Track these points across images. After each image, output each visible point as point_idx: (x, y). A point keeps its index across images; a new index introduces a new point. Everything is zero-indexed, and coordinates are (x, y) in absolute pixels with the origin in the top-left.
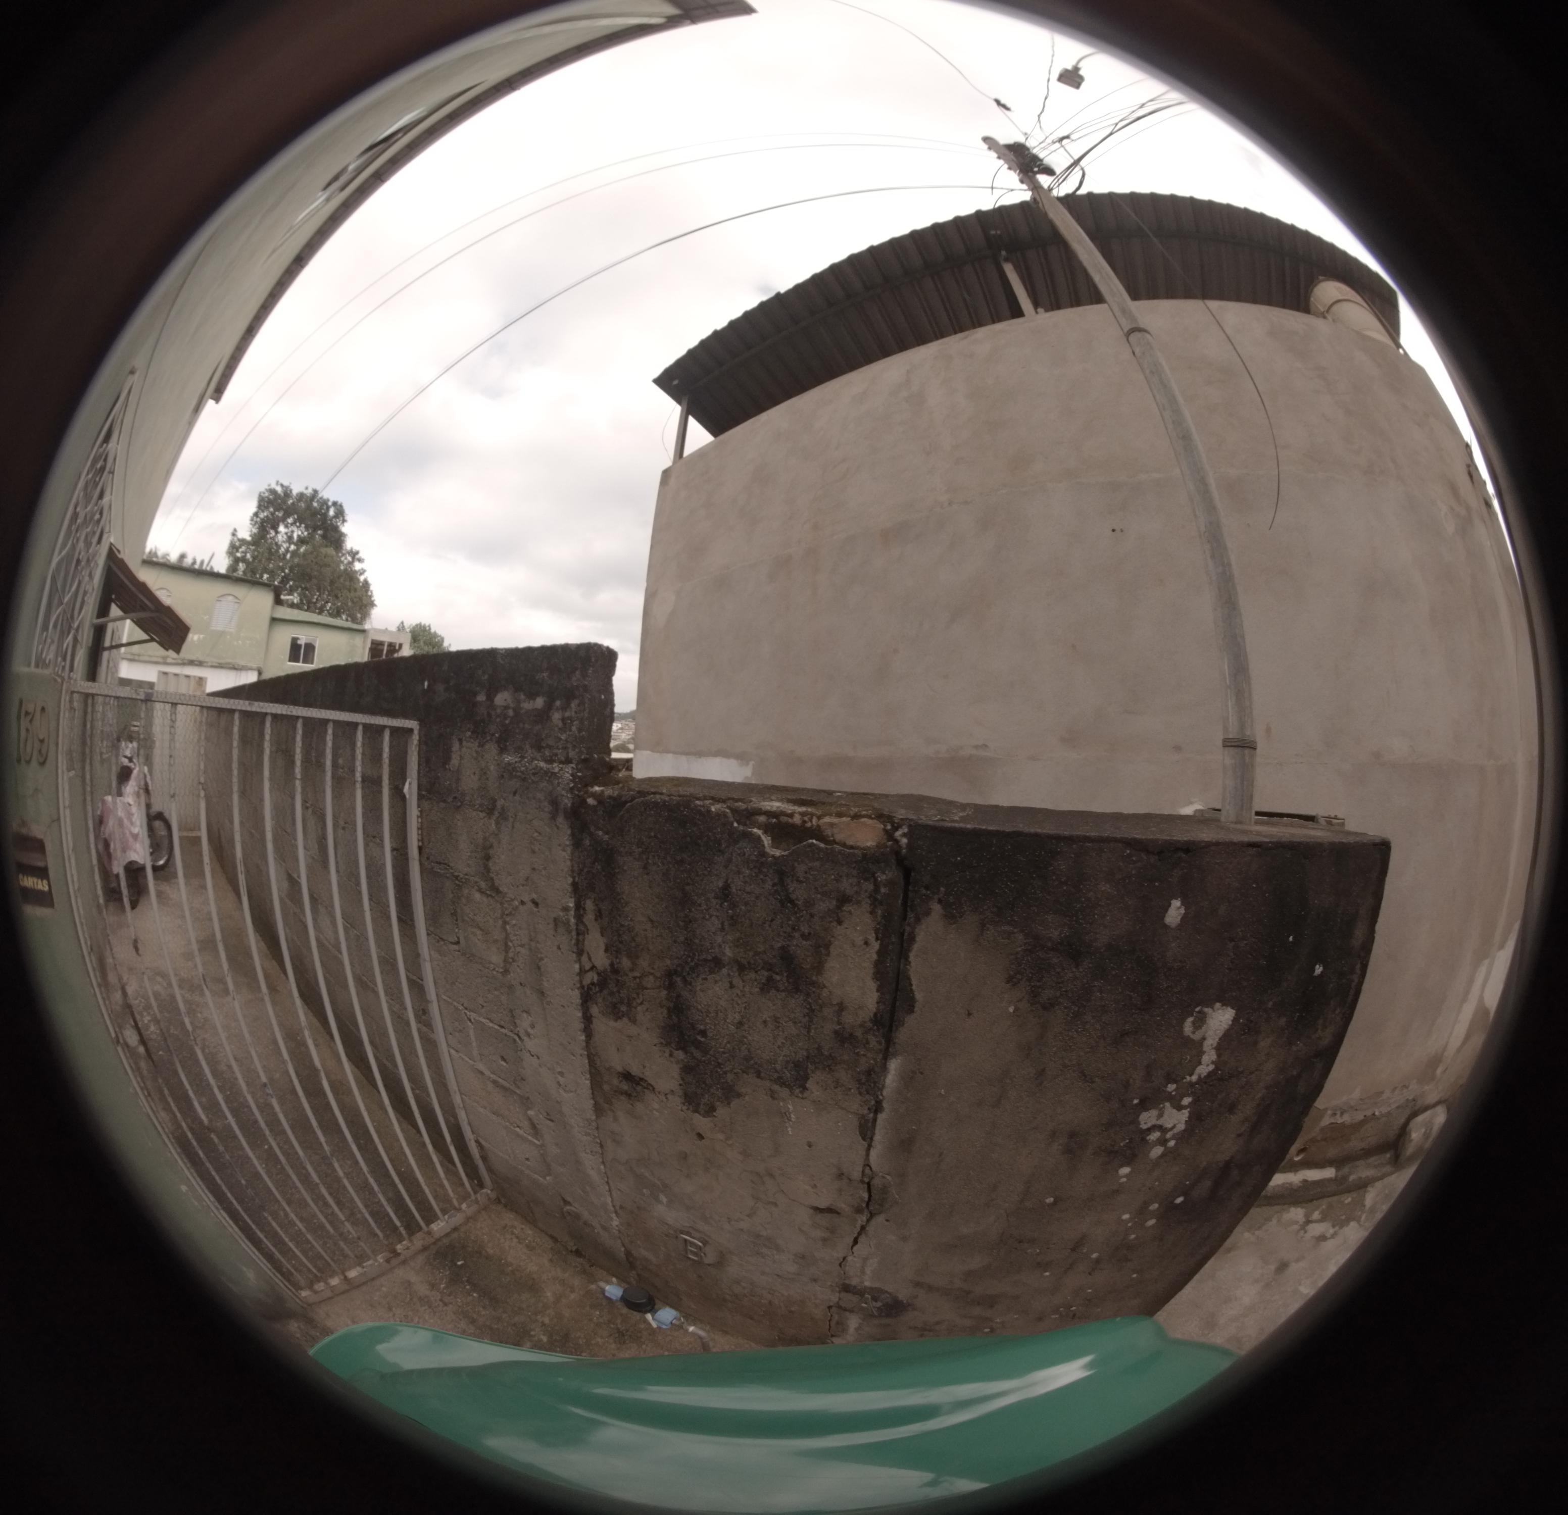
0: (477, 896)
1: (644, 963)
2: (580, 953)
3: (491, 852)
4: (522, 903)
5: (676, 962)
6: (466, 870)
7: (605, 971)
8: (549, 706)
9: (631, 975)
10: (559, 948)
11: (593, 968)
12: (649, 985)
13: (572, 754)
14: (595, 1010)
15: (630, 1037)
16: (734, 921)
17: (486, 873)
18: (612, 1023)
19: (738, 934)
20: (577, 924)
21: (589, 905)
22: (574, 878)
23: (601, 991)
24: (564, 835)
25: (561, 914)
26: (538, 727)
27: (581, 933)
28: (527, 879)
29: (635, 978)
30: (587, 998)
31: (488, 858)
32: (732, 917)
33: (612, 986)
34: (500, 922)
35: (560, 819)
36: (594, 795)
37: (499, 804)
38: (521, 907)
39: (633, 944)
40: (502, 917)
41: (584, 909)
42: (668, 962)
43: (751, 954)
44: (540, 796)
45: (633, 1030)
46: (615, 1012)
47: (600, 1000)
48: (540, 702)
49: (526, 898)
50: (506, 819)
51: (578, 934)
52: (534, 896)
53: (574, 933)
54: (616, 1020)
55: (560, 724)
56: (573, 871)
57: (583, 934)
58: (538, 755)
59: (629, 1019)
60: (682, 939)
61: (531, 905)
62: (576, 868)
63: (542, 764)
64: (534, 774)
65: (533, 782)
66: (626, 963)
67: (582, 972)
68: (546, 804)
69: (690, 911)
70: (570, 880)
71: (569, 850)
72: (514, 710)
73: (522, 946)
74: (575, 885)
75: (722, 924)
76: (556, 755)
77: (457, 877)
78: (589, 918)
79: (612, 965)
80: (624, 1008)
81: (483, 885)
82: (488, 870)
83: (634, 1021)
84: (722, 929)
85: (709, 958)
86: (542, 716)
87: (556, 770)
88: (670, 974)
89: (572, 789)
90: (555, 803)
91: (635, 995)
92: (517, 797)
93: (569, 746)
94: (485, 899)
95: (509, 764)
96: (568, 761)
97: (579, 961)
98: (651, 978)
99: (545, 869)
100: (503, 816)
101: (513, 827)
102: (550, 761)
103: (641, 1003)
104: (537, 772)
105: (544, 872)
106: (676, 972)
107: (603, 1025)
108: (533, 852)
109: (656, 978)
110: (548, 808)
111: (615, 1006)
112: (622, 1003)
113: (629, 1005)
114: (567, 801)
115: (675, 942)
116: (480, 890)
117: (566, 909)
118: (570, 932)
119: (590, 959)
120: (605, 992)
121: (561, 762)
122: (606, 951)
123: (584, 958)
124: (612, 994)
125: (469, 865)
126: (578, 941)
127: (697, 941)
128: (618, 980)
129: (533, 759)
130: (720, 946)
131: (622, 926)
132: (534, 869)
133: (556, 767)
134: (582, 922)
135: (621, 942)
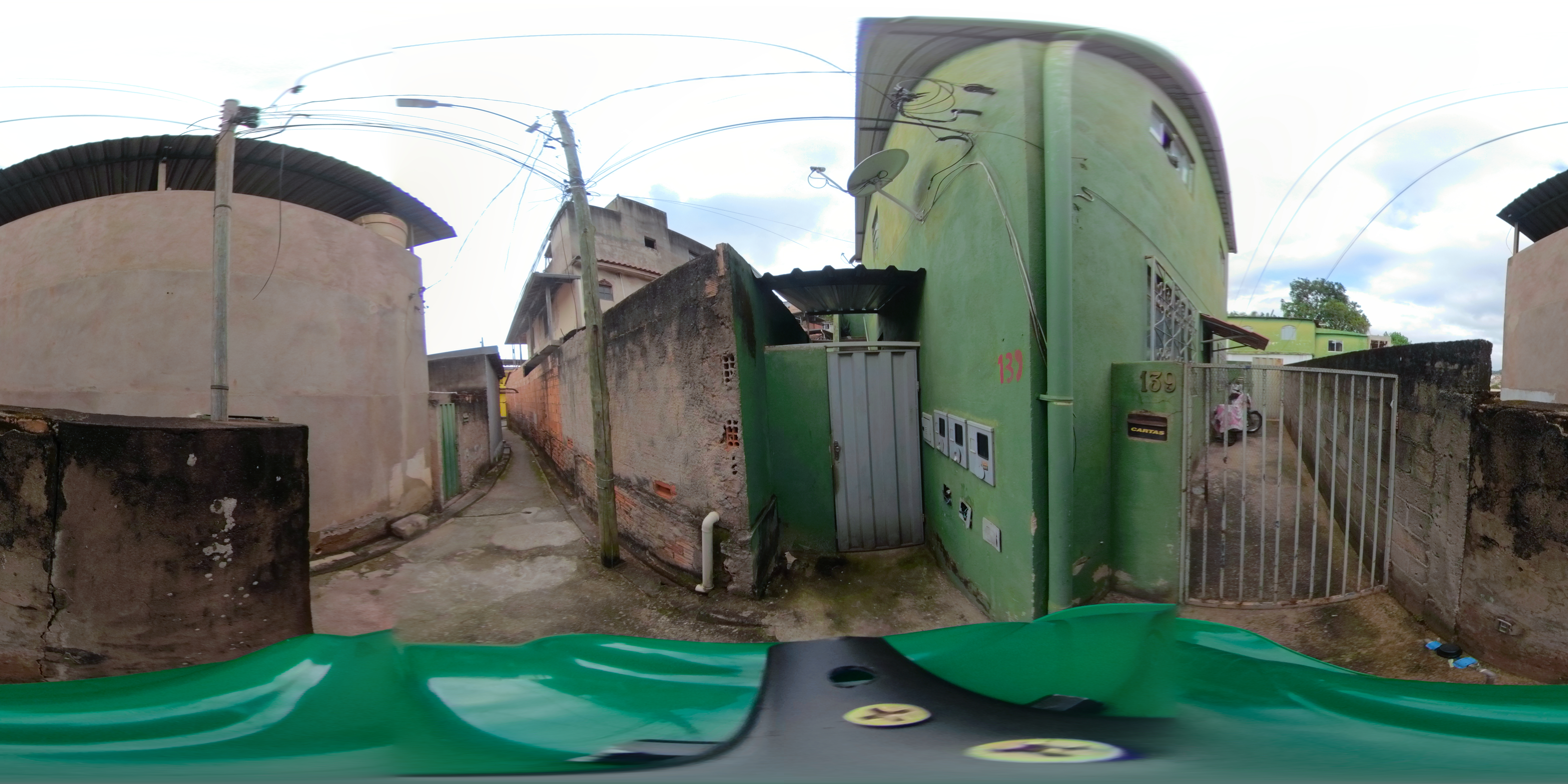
0: (1423, 452)
1: (1501, 485)
2: (1470, 479)
3: (1432, 433)
4: (1445, 456)
5: (1517, 485)
6: (1419, 440)
7: (1482, 488)
8: (1461, 368)
9: (1494, 491)
10: (1460, 477)
11: (1476, 486)
12: (1503, 496)
13: (1472, 389)
14: (1474, 506)
15: (1490, 520)
16: (1545, 466)
17: (1428, 442)
18: (1482, 513)
19: (1547, 473)
20: (1470, 467)
21: (1477, 458)
22: (1471, 445)
23: (1478, 498)
24: (1467, 426)
25: (1463, 461)
26: (1456, 377)
27: (1472, 470)
28: (1448, 445)
29: (1496, 492)
30: (1471, 500)
31: (1430, 435)
32: (1545, 465)
33: (1484, 496)
34: (1433, 464)
35: (1466, 419)
36: (1482, 408)
37: (1437, 411)
38: (1444, 458)
39: (1497, 476)
40: (1434, 462)
41: (1474, 460)
42: (1513, 485)
43: (1553, 482)
44: (1456, 408)
45: (1492, 516)
46: (1484, 508)
47: (1477, 502)
48: (1456, 366)
49: (1447, 454)
50: (1440, 418)
51: (1470, 471)
52: (1451, 453)
53: (1468, 470)
54: (1484, 512)
55: (1467, 376)
56: (1470, 442)
57: (1473, 471)
58: (1456, 390)
59: (1491, 511)
60: (1520, 474)
61: (1449, 457)
62: (1472, 441)
63: (1458, 394)
64: (1454, 398)
65: (1454, 402)
66: (1492, 485)
67: (1470, 488)
68: (1459, 412)
69: (1525, 461)
70: (1469, 446)
71: (1469, 433)
72: (1444, 370)
73: (1442, 475)
74: (1471, 449)
75: (1540, 468)
76: (1465, 390)
77: (1414, 443)
78: (1476, 464)
79: (1485, 486)
80: (1489, 506)
81: (1426, 447)
82: (1430, 441)
83: (1493, 512)
84: (1540, 470)
85: (1533, 483)
86: (1458, 372)
87: (1465, 397)
88: (1513, 491)
89: (1472, 405)
90: (1463, 411)
91: (1495, 500)
92: (1446, 409)
93: (1471, 386)
94: (1426, 454)
95: (1442, 394)
96: (1470, 393)
97: (1469, 483)
98: (1504, 492)
99: (1457, 441)
100: (1439, 416)
101: (1443, 422)
102: (1462, 393)
103: (1498, 504)
104: (1456, 397)
105: (1456, 442)
106: (1516, 490)
107: (1477, 514)
108: (1452, 433)
109: (1506, 492)
110: (1460, 413)
111: (1484, 505)
112: (1488, 503)
113: (1492, 505)
114: (1469, 411)
115: (1517, 476)
116: (1425, 450)
117: (1466, 459)
118: (1466, 470)
119: (1475, 482)
120: (1480, 498)
121: (1467, 393)
122: (1483, 479)
123: (1472, 482)
124: (1483, 499)
125: (1420, 438)
126: (1470, 474)
127: (1527, 476)
128: (1487, 493)
129: (1454, 392)
130: (1538, 478)
131: (1492, 468)
132: (1452, 441)
133: (1464, 395)
134: (1473, 466)
135: (1491, 475)
